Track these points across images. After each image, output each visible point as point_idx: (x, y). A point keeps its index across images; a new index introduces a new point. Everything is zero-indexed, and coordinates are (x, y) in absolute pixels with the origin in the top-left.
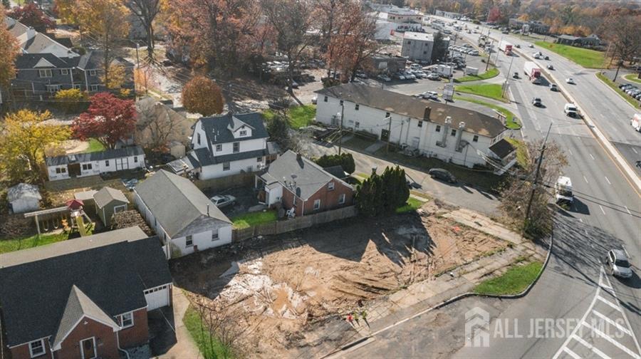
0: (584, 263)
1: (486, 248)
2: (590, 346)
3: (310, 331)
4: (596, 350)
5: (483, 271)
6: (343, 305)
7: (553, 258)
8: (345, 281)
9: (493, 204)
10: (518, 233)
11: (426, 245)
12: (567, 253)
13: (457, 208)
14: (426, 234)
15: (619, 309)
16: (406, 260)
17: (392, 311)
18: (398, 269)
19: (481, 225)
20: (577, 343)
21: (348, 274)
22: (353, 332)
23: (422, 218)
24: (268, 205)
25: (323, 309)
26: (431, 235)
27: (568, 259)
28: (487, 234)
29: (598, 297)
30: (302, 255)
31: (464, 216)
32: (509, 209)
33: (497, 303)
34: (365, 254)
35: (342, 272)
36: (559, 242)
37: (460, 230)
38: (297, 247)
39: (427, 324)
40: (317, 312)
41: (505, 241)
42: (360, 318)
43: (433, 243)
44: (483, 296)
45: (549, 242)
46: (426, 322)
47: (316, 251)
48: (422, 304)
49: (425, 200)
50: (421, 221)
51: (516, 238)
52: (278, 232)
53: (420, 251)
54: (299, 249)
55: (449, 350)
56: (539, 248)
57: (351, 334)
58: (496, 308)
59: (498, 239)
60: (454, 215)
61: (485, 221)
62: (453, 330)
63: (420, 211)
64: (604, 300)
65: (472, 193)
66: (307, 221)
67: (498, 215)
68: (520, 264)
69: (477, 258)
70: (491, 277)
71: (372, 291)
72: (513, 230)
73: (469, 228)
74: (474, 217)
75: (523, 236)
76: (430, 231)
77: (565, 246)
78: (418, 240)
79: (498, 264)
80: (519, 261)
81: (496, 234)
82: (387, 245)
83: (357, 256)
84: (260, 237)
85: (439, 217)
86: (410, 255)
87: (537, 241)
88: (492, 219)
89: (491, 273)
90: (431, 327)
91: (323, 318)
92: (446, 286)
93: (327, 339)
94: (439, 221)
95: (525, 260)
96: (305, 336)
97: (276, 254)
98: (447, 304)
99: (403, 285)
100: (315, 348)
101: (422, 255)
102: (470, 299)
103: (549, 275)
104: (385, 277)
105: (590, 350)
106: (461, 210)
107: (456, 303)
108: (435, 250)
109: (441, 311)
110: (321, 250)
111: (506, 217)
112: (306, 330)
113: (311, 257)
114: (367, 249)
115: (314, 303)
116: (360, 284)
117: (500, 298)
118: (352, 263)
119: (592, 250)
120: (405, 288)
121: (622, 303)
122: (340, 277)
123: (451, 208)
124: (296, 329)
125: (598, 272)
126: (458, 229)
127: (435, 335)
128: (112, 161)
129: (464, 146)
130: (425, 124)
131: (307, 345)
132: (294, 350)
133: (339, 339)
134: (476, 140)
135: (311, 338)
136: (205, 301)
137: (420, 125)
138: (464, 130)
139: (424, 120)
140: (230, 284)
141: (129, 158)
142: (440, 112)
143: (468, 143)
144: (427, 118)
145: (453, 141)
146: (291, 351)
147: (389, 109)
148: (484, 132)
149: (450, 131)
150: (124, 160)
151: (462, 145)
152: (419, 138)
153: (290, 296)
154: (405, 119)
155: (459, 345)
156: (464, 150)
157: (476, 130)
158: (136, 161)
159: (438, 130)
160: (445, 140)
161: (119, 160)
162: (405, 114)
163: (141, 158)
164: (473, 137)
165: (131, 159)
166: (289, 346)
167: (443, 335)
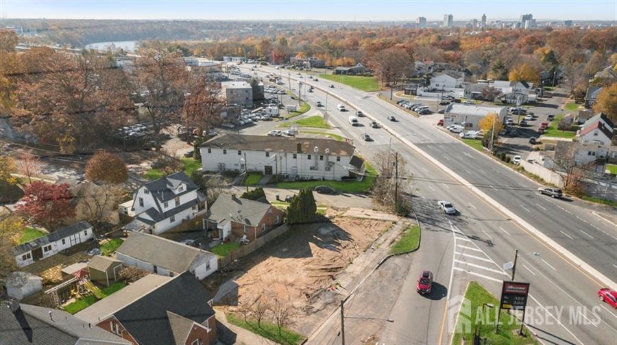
0: (439, 221)
1: (382, 228)
2: (465, 263)
3: (314, 302)
4: (469, 264)
5: (389, 241)
6: (322, 284)
7: (421, 224)
8: (312, 270)
9: (367, 201)
10: (394, 214)
11: (346, 236)
12: (428, 219)
13: (348, 209)
14: (340, 229)
15: (469, 240)
16: (340, 248)
17: (353, 278)
18: (340, 255)
19: (369, 215)
20: (458, 263)
21: (311, 266)
22: (339, 296)
23: (332, 220)
24: (222, 239)
25: (312, 289)
26: (344, 229)
27: (429, 222)
28: (377, 220)
29: (456, 238)
30: (272, 264)
31: (356, 212)
32: (379, 201)
33: (407, 256)
34: (313, 252)
35: (307, 266)
36: (419, 213)
37: (358, 221)
38: (265, 260)
39: (377, 279)
40: (310, 292)
41: (389, 221)
42: (338, 287)
43: (348, 233)
44: (397, 255)
45: (413, 215)
46: (375, 278)
47: (280, 259)
48: (366, 270)
49: (326, 208)
50: (331, 222)
51: (395, 218)
52: (246, 254)
53: (344, 240)
54: (267, 261)
55: (398, 287)
56: (411, 220)
58: (408, 259)
59: (385, 221)
60: (349, 213)
61: (370, 212)
62: (393, 277)
63: (327, 216)
64: (460, 238)
65: (350, 197)
66: (261, 241)
67: (376, 207)
69: (380, 235)
70: (394, 244)
71: (333, 271)
72: (390, 214)
73: (364, 219)
74: (363, 211)
75: (398, 215)
76: (341, 226)
77: (424, 215)
78: (338, 235)
79: (394, 234)
80: (404, 230)
81: (382, 218)
82: (322, 243)
83: (308, 253)
84: (236, 260)
85: (342, 217)
86: (339, 244)
87: (407, 216)
88: (374, 210)
89: (393, 241)
90: (380, 279)
91: (316, 294)
92: (374, 255)
93: (327, 304)
94: (342, 219)
95: (407, 228)
96: (313, 306)
97: (254, 268)
98: (380, 265)
99: (348, 262)
100: (324, 310)
101: (347, 242)
102: (391, 258)
103: (425, 233)
104: (335, 261)
105: (466, 265)
106: (351, 209)
107: (385, 263)
108: (352, 237)
109: (380, 269)
110: (283, 256)
111: (381, 207)
112: (311, 303)
113: (279, 263)
114: (312, 248)
115: (303, 287)
116: (323, 269)
117: (407, 253)
118: (308, 259)
119: (439, 214)
120: (351, 263)
121: (469, 237)
122: (307, 269)
123: (345, 210)
124: (304, 304)
125: (449, 224)
126: (357, 221)
127: (385, 283)
128: (67, 239)
129: (331, 166)
130: (299, 156)
131: (318, 310)
132: (313, 315)
133: (334, 301)
134: (338, 160)
135: (317, 306)
136: (231, 308)
137: (295, 157)
138: (329, 154)
139: (298, 153)
140: (239, 294)
141: (80, 233)
142: (307, 145)
143: (334, 163)
144: (300, 151)
145: (322, 164)
146: (311, 316)
147: (267, 150)
148: (343, 153)
149: (319, 157)
150: (77, 235)
151: (329, 166)
152: (296, 167)
153: (285, 289)
154: (282, 155)
155: (401, 284)
156: (332, 169)
157: (338, 152)
158: (86, 234)
159: (309, 157)
160: (316, 164)
161: (72, 237)
162: (282, 151)
163: (90, 231)
164: (336, 158)
165: (82, 233)
166: (308, 314)
167: (389, 281)
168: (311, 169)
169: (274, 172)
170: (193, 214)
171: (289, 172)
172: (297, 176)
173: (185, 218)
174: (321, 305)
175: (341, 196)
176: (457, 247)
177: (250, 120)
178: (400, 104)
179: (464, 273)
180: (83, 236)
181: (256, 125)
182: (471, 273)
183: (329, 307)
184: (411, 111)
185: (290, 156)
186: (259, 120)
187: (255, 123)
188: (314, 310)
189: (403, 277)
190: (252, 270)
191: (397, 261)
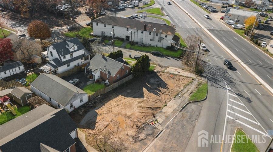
0: (219, 81)
1: (186, 82)
2: (234, 113)
3: (140, 133)
4: (236, 114)
5: (189, 92)
6: (147, 118)
7: (209, 81)
8: (143, 108)
9: (179, 63)
10: (194, 73)
11: (165, 86)
12: (213, 78)
13: (168, 67)
14: (162, 80)
15: (236, 96)
16: (160, 93)
17: (166, 116)
18: (160, 98)
19: (180, 73)
20: (230, 113)
21: (142, 105)
22: (156, 129)
23: (158, 74)
24: (95, 80)
25: (140, 122)
26: (164, 80)
27: (213, 80)
28: (183, 76)
29: (228, 93)
30: (120, 101)
31: (172, 70)
32: (186, 64)
33: (199, 104)
34: (144, 94)
35: (140, 104)
36: (207, 74)
37: (173, 76)
38: (116, 97)
39: (180, 118)
40: (139, 124)
41: (190, 78)
42: (156, 122)
43: (166, 84)
44: (193, 102)
45: (204, 75)
46: (179, 118)
47: (125, 98)
48: (175, 111)
49: (155, 66)
50: (157, 75)
51: (193, 76)
52: (106, 92)
53: (163, 88)
54: (118, 98)
55: (192, 127)
56: (203, 78)
57: (156, 130)
58: (199, 106)
59: (188, 77)
60: (168, 70)
61: (180, 71)
62: (190, 119)
63: (155, 71)
64: (231, 94)
65: (170, 59)
66: (116, 85)
67: (184, 67)
68: (199, 86)
69: (185, 87)
70: (193, 94)
71: (155, 110)
72: (192, 73)
73: (176, 75)
74: (176, 70)
75: (196, 74)
76: (162, 78)
77: (210, 76)
78: (160, 84)
79: (193, 87)
80: (199, 85)
81: (187, 75)
82: (151, 89)
83: (141, 96)
84: (99, 96)
85: (164, 72)
86: (160, 91)
87: (201, 76)
88: (182, 69)
89: (192, 92)
90: (182, 119)
91: (142, 126)
92: (179, 101)
93: (148, 135)
94: (164, 74)
95: (200, 84)
96: (140, 136)
97: (109, 102)
98: (183, 108)
99: (164, 104)
100: (146, 140)
101: (165, 90)
102: (189, 104)
103: (210, 88)
104: (156, 102)
105: (234, 114)
106: (170, 67)
107: (186, 107)
108: (168, 87)
109: (183, 112)
110: (127, 96)
111: (187, 67)
112: (138, 133)
113: (124, 100)
114: (144, 92)
115: (135, 120)
116: (148, 108)
117: (199, 101)
118: (141, 99)
119: (219, 75)
120: (166, 105)
121: (236, 94)
122: (140, 107)
123: (166, 67)
124: (135, 134)
125: (224, 83)
126: (172, 76)
127: (185, 123)
128: (7, 72)
129: (162, 40)
130: (144, 32)
131: (142, 139)
132: (138, 143)
133: (153, 134)
134: (166, 37)
135: (142, 136)
136: (91, 131)
137: (142, 33)
138: (161, 33)
139: (144, 30)
140: (97, 121)
141: (16, 68)
142: (149, 26)
143: (163, 38)
144: (145, 30)
145: (157, 38)
146: (137, 143)
147: (128, 27)
148: (169, 33)
149: (156, 34)
150: (14, 70)
151: (161, 40)
152: (142, 38)
153: (125, 120)
154: (136, 31)
155: (194, 124)
156: (162, 41)
157: (167, 33)
158: (20, 69)
159: (150, 34)
160: (154, 38)
161: (11, 70)
162: (136, 28)
163: (22, 67)
164: (165, 36)
165: (17, 68)
166: (136, 142)
167: (187, 122)
168: (150, 40)
169: (130, 40)
170: (82, 62)
171: (139, 40)
172: (143, 43)
173: (76, 64)
174: (144, 136)
175: (165, 58)
176: (229, 100)
177: (123, 7)
178: (201, 5)
179: (233, 120)
180: (17, 70)
181: (126, 10)
182: (237, 121)
183: (149, 137)
184: (207, 10)
185: (140, 32)
186: (128, 7)
187: (126, 9)
188: (140, 139)
189: (196, 119)
190: (108, 103)
191: (193, 106)
